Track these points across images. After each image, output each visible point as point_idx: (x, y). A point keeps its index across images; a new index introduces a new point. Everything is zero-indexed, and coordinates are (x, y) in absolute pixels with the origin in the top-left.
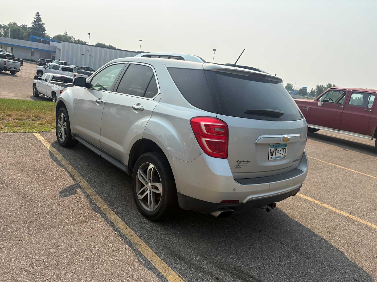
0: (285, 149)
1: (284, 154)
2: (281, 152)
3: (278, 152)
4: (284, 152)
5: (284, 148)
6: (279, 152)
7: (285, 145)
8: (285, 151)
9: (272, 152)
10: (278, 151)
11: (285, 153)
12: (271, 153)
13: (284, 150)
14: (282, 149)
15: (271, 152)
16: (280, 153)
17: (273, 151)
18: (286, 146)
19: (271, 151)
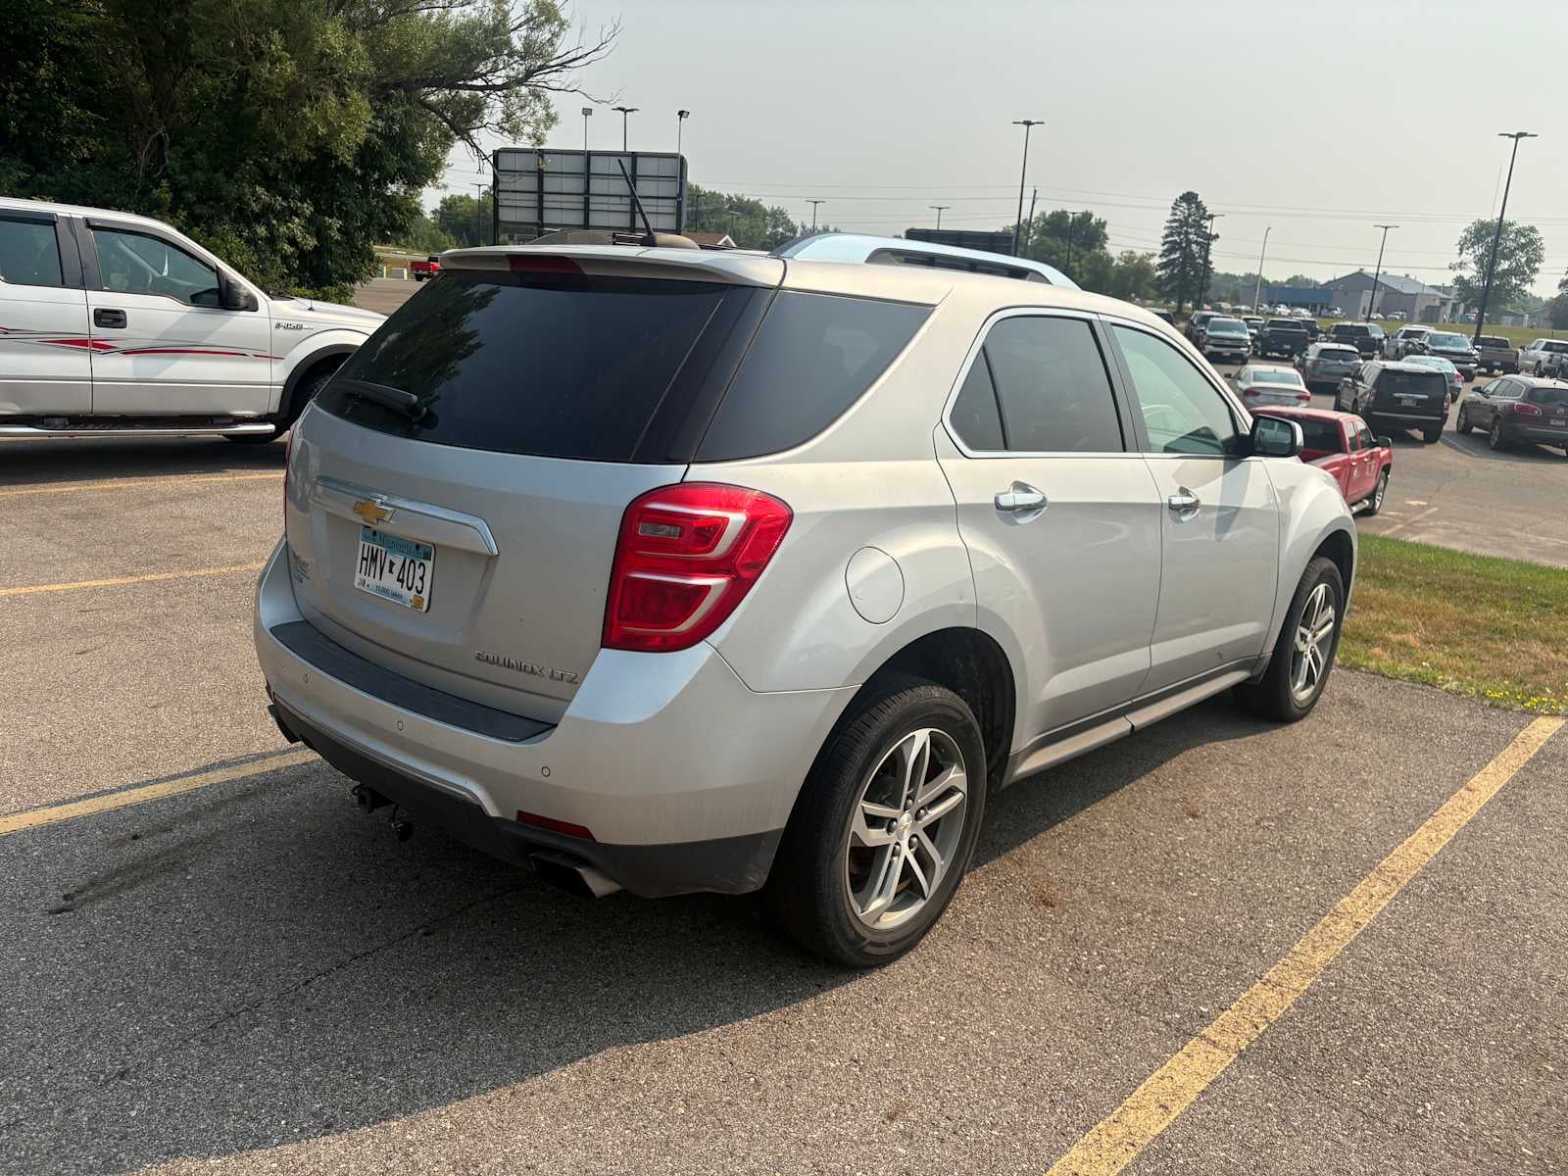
0: (422, 567)
1: (414, 591)
2: (406, 576)
3: (391, 571)
4: (418, 583)
5: (417, 563)
6: (396, 569)
7: (421, 550)
8: (422, 578)
9: (366, 560)
10: (392, 564)
11: (419, 589)
12: (364, 562)
13: (419, 572)
14: (408, 562)
15: (363, 558)
16: (398, 580)
17: (374, 559)
18: (427, 557)
19: (365, 556)
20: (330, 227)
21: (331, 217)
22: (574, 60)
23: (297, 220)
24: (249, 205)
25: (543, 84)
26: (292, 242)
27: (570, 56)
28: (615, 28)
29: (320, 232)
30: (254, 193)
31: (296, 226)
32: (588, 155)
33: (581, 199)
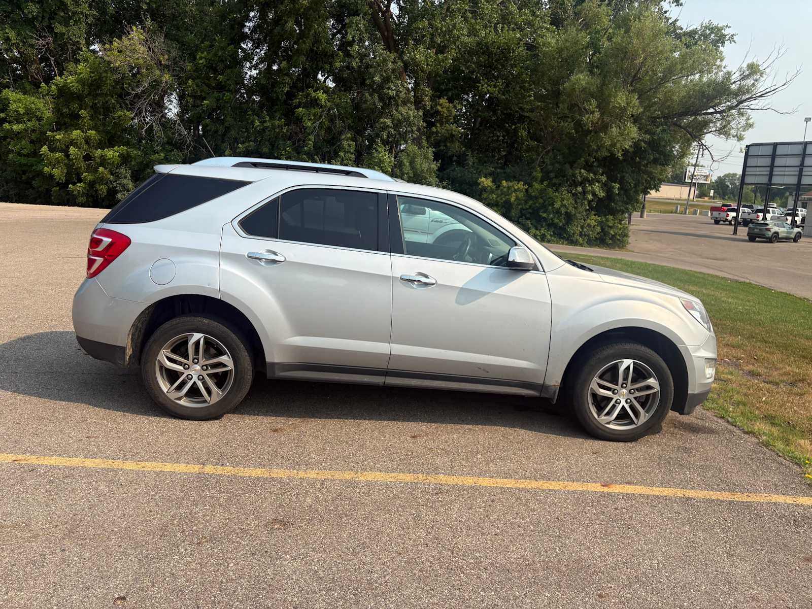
20: (613, 188)
21: (615, 183)
22: (769, 92)
23: (597, 184)
24: (577, 178)
25: (747, 107)
26: (594, 194)
27: (768, 90)
28: (798, 71)
29: (609, 191)
30: (580, 172)
31: (597, 187)
32: (775, 145)
33: (768, 169)
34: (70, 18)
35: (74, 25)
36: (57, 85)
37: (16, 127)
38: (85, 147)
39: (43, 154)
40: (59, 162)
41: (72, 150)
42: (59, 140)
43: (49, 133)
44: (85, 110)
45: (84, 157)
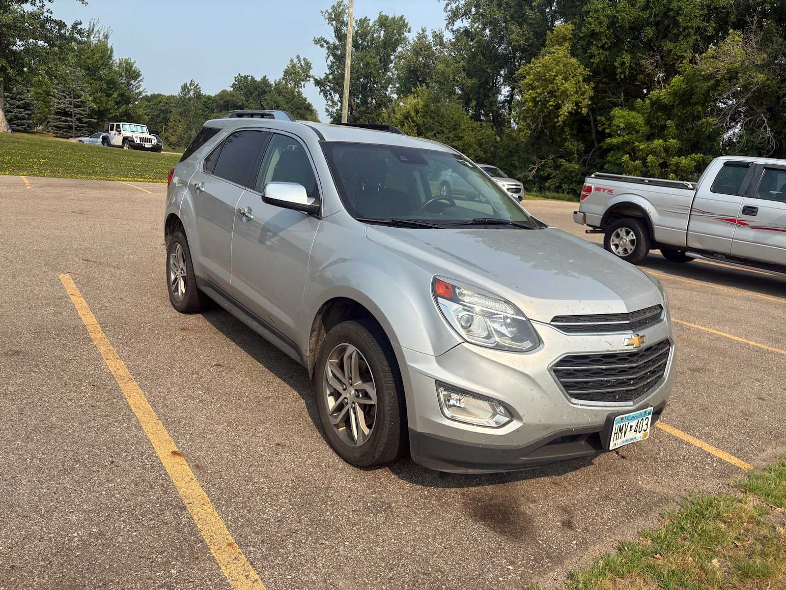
34: (680, 33)
35: (683, 40)
36: (651, 99)
37: (614, 141)
38: (663, 155)
39: (623, 162)
40: (636, 170)
41: (650, 158)
42: (642, 150)
43: (637, 143)
44: (673, 120)
45: (660, 165)
